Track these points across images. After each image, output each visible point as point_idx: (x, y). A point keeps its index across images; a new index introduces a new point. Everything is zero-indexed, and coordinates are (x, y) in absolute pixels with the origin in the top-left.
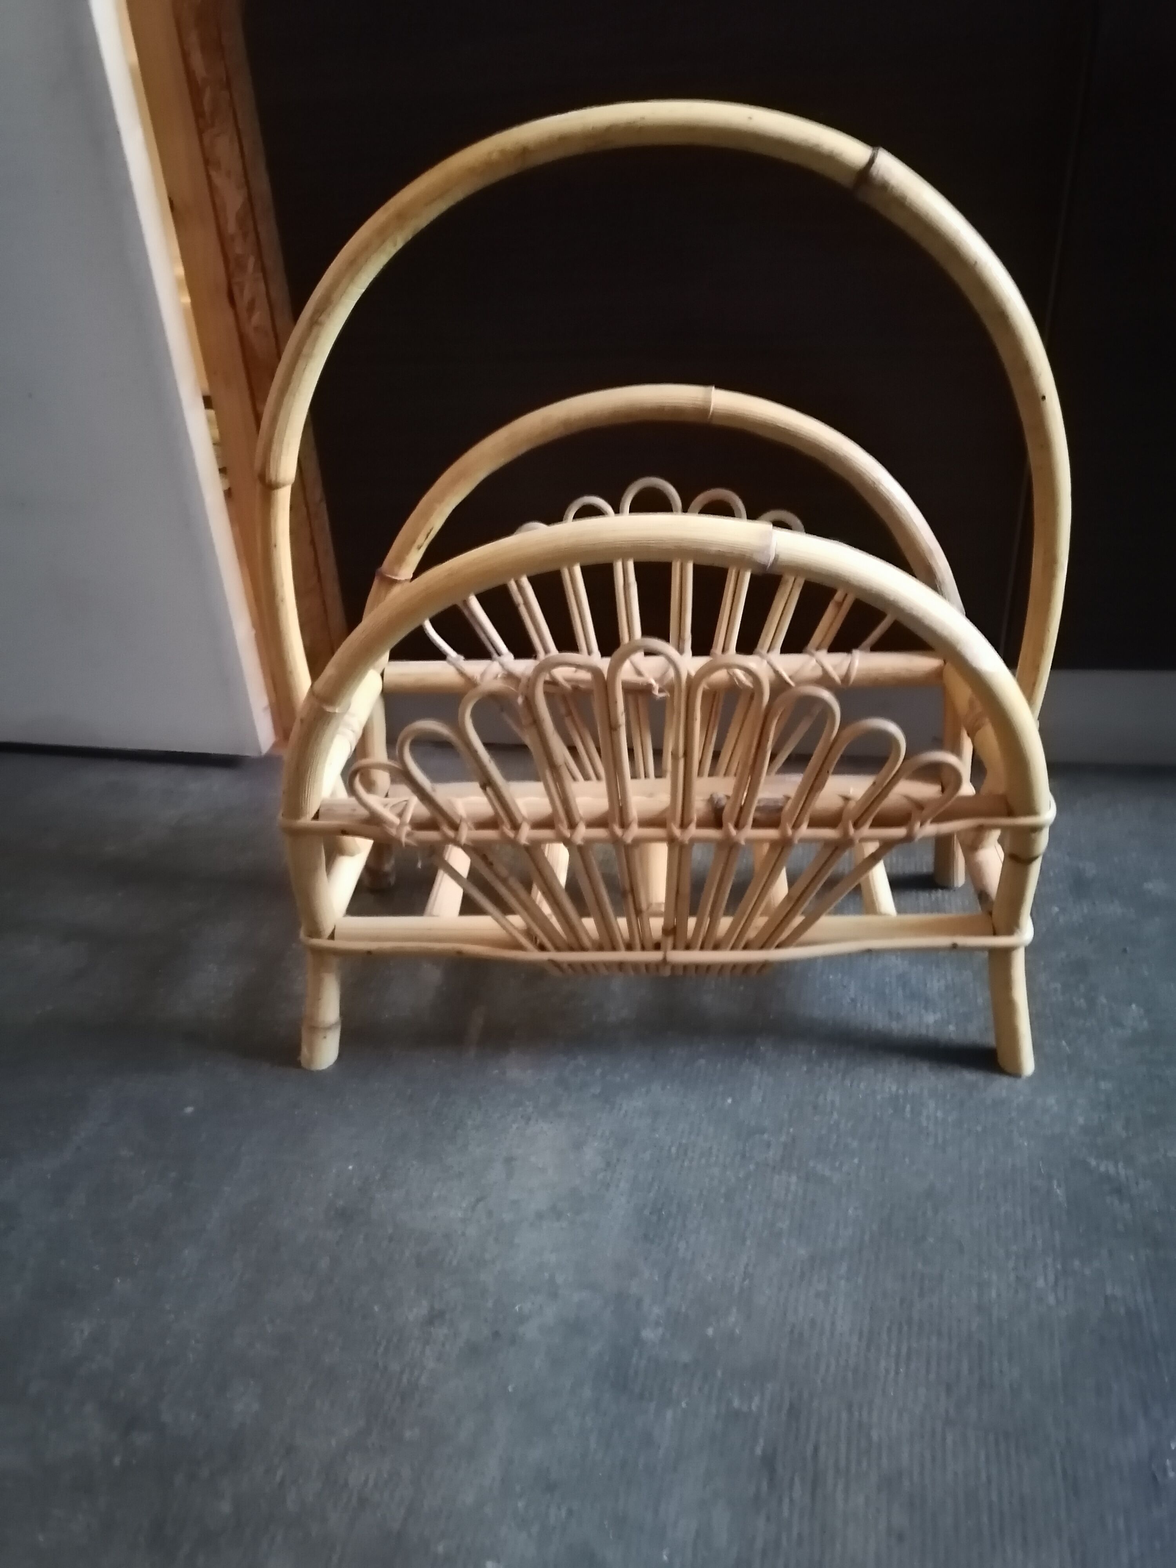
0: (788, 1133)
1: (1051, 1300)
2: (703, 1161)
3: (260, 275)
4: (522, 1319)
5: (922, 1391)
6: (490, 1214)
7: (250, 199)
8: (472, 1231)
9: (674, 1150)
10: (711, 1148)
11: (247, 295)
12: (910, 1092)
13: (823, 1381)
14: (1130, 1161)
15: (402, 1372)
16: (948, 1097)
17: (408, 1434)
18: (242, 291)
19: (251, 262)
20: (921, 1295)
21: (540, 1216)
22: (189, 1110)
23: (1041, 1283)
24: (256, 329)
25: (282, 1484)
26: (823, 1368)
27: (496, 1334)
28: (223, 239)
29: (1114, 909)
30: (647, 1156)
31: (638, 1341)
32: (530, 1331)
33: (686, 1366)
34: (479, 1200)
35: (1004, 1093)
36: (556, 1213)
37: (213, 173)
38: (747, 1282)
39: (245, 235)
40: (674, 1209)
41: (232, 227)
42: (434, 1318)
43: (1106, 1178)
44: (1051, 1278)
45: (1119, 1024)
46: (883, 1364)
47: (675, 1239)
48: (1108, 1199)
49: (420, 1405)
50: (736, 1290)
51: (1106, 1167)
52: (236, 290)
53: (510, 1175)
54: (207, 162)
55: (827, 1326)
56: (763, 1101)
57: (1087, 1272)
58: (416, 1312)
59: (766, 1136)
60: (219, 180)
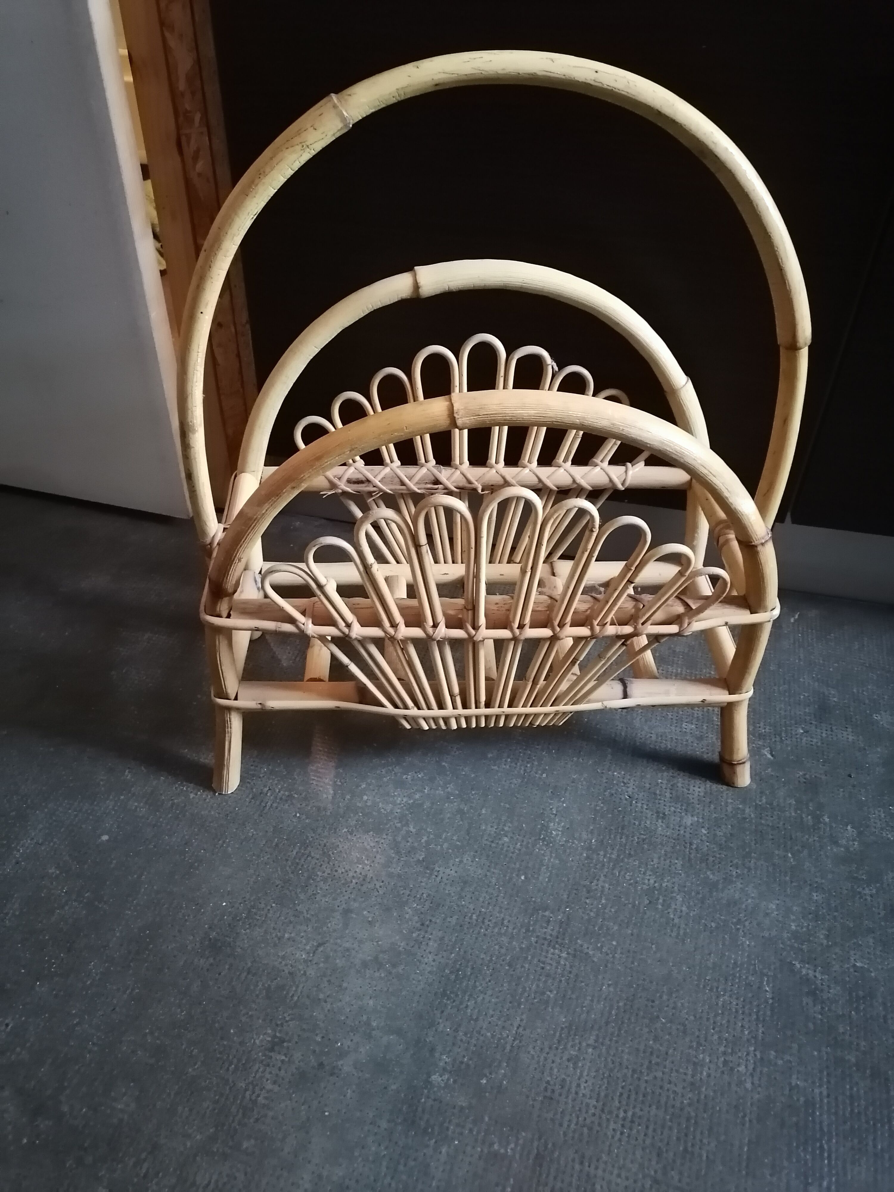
0: (564, 913)
1: (749, 1085)
2: (496, 930)
3: (205, 130)
4: (342, 1054)
5: (639, 1153)
6: (327, 958)
7: (198, 61)
8: (311, 972)
9: (474, 917)
10: (503, 919)
11: (193, 146)
12: (664, 885)
13: (565, 1134)
14: (827, 968)
15: (246, 1090)
16: (693, 894)
17: (245, 1145)
18: (188, 143)
19: (198, 117)
20: (649, 1068)
21: (365, 965)
22: (105, 838)
23: (742, 1069)
24: (199, 175)
25: (145, 1176)
26: (565, 1125)
27: (321, 1065)
28: (174, 95)
29: (848, 736)
30: (454, 921)
31: (428, 1083)
32: (346, 1066)
33: (462, 1108)
34: (319, 945)
35: (737, 896)
36: (378, 964)
37: (167, 35)
38: (517, 1042)
39: (193, 93)
40: (469, 971)
41: (182, 85)
42: (275, 1045)
43: (806, 980)
44: (751, 1067)
45: (836, 843)
46: (612, 1126)
47: (467, 998)
48: (805, 1000)
49: (257, 1120)
50: (508, 1048)
51: (806, 971)
52: (184, 139)
53: (346, 925)
54: (162, 24)
55: (573, 1090)
56: (549, 881)
57: (780, 1062)
58: (261, 1039)
59: (547, 913)
60: (172, 43)
